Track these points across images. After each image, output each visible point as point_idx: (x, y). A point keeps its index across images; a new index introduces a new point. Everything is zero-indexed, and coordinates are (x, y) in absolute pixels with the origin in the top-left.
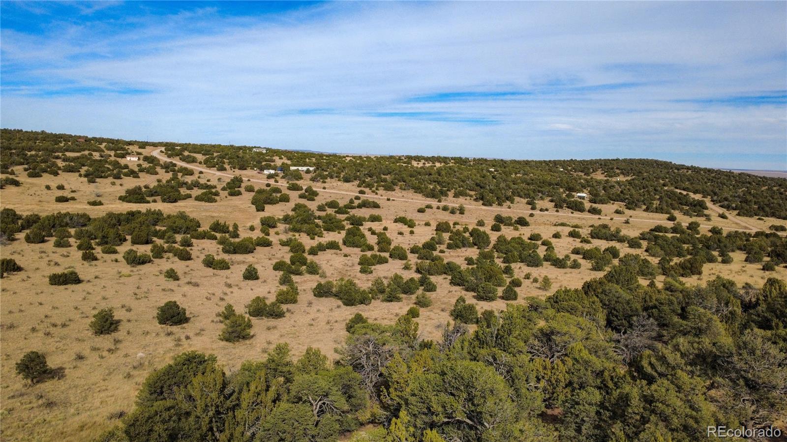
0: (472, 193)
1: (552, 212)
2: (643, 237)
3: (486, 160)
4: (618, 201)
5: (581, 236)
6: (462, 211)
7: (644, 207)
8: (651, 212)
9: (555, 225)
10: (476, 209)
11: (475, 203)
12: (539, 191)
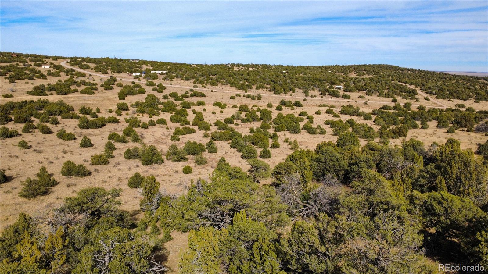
0: (268, 86)
1: (319, 98)
2: (374, 113)
3: (282, 66)
4: (362, 90)
5: (334, 112)
6: (259, 98)
7: (378, 94)
8: (382, 97)
9: (319, 106)
10: (269, 97)
11: (269, 92)
12: (312, 85)
